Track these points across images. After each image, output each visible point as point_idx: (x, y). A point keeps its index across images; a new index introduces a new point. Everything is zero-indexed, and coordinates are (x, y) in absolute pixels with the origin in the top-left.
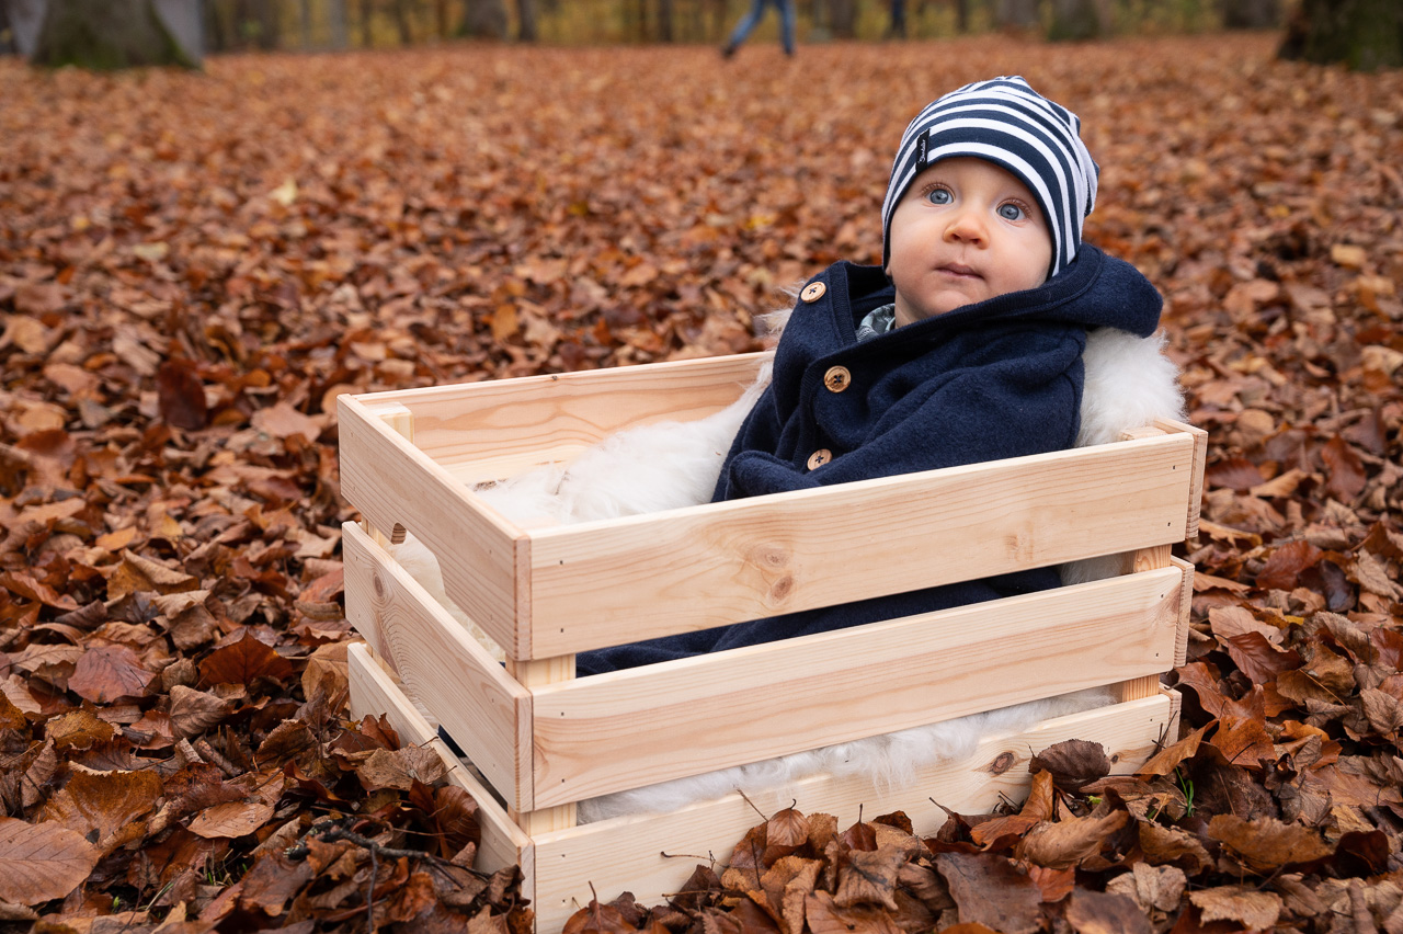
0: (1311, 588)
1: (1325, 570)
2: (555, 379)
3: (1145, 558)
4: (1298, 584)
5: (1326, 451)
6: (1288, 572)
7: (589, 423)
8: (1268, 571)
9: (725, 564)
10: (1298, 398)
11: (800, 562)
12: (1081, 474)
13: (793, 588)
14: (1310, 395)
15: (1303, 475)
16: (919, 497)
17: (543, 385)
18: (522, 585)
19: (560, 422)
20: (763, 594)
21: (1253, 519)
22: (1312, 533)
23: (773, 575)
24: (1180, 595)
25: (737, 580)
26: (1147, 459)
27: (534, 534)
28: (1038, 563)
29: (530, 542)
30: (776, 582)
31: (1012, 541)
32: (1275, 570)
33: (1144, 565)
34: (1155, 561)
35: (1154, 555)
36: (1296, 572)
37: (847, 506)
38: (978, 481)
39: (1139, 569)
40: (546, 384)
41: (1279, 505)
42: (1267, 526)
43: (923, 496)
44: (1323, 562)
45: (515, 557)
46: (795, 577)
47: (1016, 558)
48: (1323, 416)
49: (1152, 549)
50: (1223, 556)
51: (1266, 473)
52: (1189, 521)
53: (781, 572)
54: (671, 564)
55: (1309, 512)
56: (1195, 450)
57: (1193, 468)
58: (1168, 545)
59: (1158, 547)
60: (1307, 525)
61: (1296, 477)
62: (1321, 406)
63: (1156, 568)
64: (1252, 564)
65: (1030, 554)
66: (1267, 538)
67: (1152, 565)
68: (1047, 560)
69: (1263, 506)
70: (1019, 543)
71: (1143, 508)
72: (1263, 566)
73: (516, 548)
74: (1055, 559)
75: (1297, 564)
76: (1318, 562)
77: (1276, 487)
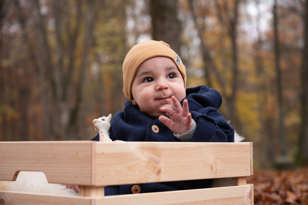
3: (240, 180)
9: (145, 161)
13: (161, 173)
20: (154, 174)
24: (251, 193)
25: (147, 167)
30: (157, 170)
33: (241, 183)
46: (161, 169)
47: (213, 173)
52: (251, 170)
53: (158, 167)
54: (131, 159)
56: (250, 147)
57: (250, 153)
63: (243, 185)
65: (216, 173)
70: (213, 169)
71: (241, 163)
74: (222, 176)
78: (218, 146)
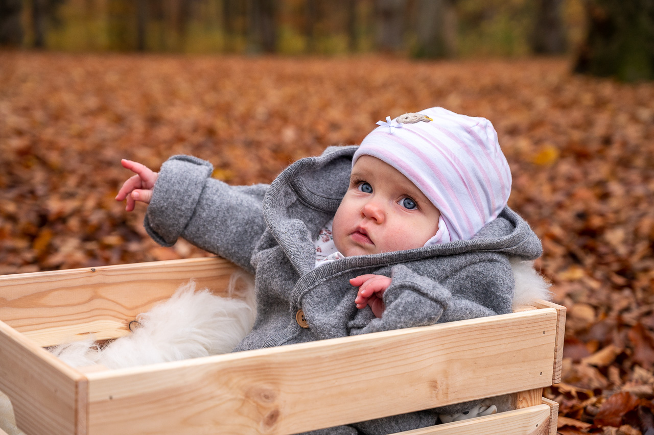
0: (632, 425)
1: (641, 412)
2: (94, 271)
3: (524, 398)
4: (623, 423)
5: (632, 334)
6: (616, 413)
7: (118, 303)
8: (602, 413)
9: (231, 400)
10: (609, 298)
11: (284, 399)
12: (481, 336)
13: (279, 418)
14: (616, 296)
15: (618, 350)
16: (369, 352)
17: (85, 275)
18: (82, 415)
19: (97, 303)
20: (258, 422)
21: (585, 381)
22: (628, 388)
23: (265, 408)
24: (549, 425)
25: (239, 412)
26: (526, 326)
27: (91, 376)
28: (452, 400)
29: (87, 382)
30: (267, 414)
31: (434, 385)
32: (607, 413)
33: (524, 404)
34: (531, 401)
35: (530, 396)
36: (622, 414)
37: (319, 358)
38: (410, 341)
39: (521, 406)
40: (87, 275)
41: (603, 371)
42: (596, 384)
43: (372, 351)
44: (640, 407)
45: (77, 393)
46: (281, 410)
47: (437, 397)
48: (627, 309)
49: (529, 391)
50: (570, 403)
51: (591, 348)
52: (554, 372)
53: (271, 406)
54: (192, 400)
55: (623, 374)
56: (558, 320)
57: (557, 333)
58: (540, 388)
59: (534, 390)
60: (624, 383)
61: (613, 352)
62: (624, 303)
63: (532, 406)
64: (590, 408)
65: (446, 394)
66: (597, 392)
67: (530, 404)
68: (458, 399)
69: (591, 372)
70: (439, 386)
71: (524, 362)
72: (599, 410)
73: (78, 386)
74: (463, 398)
75: (622, 408)
76: (636, 407)
77: (599, 358)
78: (457, 332)
